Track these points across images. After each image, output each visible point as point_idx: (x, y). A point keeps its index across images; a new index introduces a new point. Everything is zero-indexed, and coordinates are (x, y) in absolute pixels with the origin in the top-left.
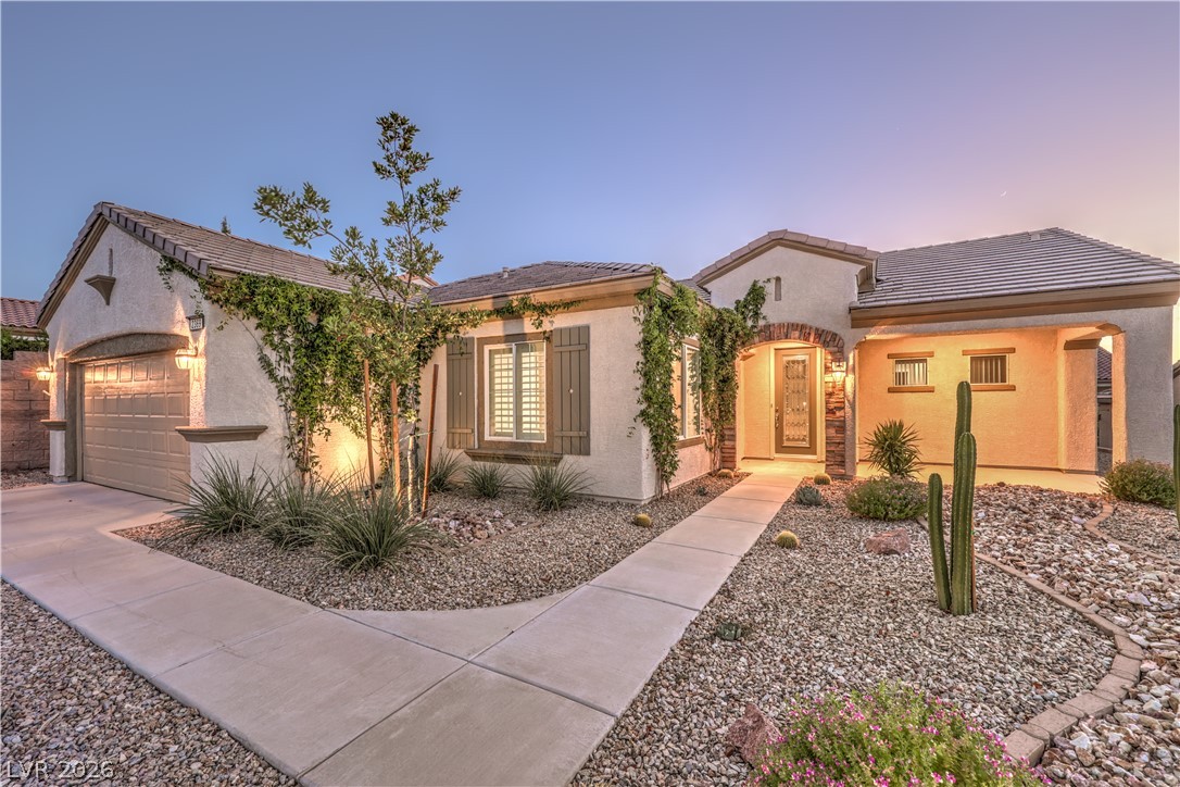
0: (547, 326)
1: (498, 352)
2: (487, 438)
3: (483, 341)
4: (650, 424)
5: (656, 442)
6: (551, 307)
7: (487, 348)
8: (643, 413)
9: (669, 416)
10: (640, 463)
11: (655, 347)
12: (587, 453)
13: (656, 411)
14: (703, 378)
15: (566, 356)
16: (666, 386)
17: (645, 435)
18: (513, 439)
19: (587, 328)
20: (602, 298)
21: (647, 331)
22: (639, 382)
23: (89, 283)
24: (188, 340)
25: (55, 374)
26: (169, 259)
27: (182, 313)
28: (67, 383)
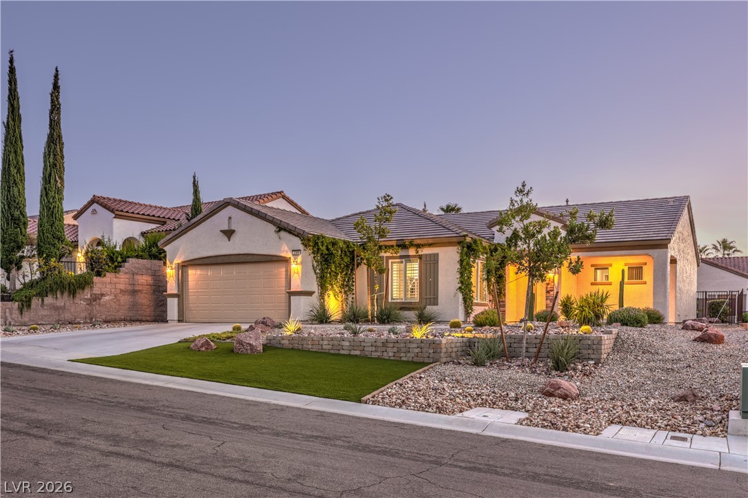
0: (420, 253)
1: (394, 262)
2: (390, 301)
3: (388, 258)
4: (462, 292)
5: (465, 300)
6: (422, 245)
7: (390, 261)
8: (460, 288)
9: (470, 290)
10: (458, 307)
11: (464, 263)
12: (437, 305)
13: (465, 287)
14: (488, 276)
15: (428, 265)
16: (469, 278)
17: (460, 296)
18: (404, 301)
19: (438, 254)
20: (444, 243)
21: (461, 256)
22: (459, 276)
23: (224, 232)
24: (290, 258)
25: (174, 271)
26: (279, 227)
27: (286, 248)
28: (180, 275)
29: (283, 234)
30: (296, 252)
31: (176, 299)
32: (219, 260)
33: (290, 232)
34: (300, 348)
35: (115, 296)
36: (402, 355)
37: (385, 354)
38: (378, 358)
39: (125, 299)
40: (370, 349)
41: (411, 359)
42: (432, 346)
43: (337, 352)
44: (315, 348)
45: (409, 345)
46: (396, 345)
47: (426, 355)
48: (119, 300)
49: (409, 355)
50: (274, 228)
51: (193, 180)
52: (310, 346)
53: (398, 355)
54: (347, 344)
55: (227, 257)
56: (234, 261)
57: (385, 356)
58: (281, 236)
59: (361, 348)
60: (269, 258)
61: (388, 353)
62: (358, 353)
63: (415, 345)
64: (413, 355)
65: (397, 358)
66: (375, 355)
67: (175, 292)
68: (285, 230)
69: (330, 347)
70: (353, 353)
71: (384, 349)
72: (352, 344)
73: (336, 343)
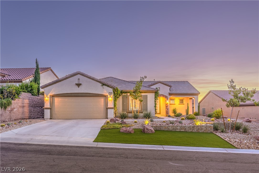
2: (130, 110)
7: (130, 97)
12: (147, 111)
15: (144, 99)
19: (147, 95)
23: (76, 84)
24: (107, 95)
25: (49, 99)
26: (103, 84)
27: (106, 92)
28: (51, 100)
29: (104, 86)
30: (110, 93)
31: (49, 110)
32: (73, 95)
33: (108, 86)
34: (160, 129)
35: (18, 109)
36: (200, 130)
37: (194, 130)
38: (191, 132)
39: (21, 110)
40: (188, 129)
41: (203, 132)
42: (210, 127)
43: (175, 130)
44: (166, 130)
45: (202, 127)
46: (198, 127)
47: (208, 130)
48: (19, 110)
49: (202, 130)
50: (101, 84)
51: (36, 61)
52: (164, 129)
53: (198, 130)
54: (179, 127)
55: (77, 94)
56: (80, 96)
57: (194, 131)
58: (104, 87)
59: (185, 129)
60: (97, 95)
61: (195, 130)
62: (183, 130)
63: (204, 127)
64: (203, 130)
65: (198, 132)
66: (190, 131)
67: (49, 107)
68: (106, 85)
69: (172, 129)
70: (181, 130)
71: (193, 129)
72: (181, 127)
73: (175, 127)
